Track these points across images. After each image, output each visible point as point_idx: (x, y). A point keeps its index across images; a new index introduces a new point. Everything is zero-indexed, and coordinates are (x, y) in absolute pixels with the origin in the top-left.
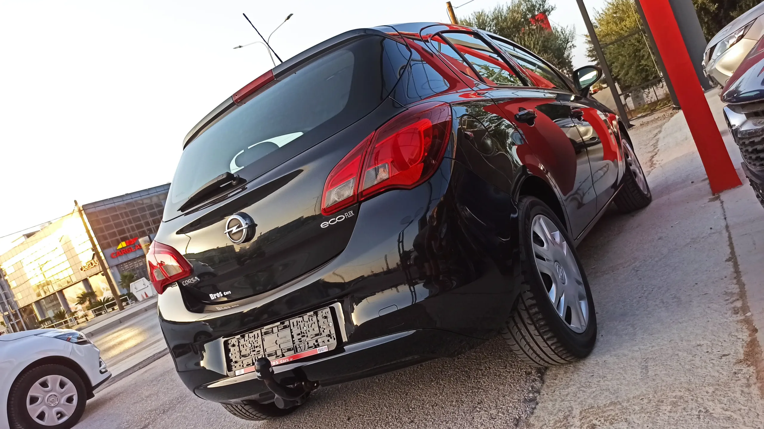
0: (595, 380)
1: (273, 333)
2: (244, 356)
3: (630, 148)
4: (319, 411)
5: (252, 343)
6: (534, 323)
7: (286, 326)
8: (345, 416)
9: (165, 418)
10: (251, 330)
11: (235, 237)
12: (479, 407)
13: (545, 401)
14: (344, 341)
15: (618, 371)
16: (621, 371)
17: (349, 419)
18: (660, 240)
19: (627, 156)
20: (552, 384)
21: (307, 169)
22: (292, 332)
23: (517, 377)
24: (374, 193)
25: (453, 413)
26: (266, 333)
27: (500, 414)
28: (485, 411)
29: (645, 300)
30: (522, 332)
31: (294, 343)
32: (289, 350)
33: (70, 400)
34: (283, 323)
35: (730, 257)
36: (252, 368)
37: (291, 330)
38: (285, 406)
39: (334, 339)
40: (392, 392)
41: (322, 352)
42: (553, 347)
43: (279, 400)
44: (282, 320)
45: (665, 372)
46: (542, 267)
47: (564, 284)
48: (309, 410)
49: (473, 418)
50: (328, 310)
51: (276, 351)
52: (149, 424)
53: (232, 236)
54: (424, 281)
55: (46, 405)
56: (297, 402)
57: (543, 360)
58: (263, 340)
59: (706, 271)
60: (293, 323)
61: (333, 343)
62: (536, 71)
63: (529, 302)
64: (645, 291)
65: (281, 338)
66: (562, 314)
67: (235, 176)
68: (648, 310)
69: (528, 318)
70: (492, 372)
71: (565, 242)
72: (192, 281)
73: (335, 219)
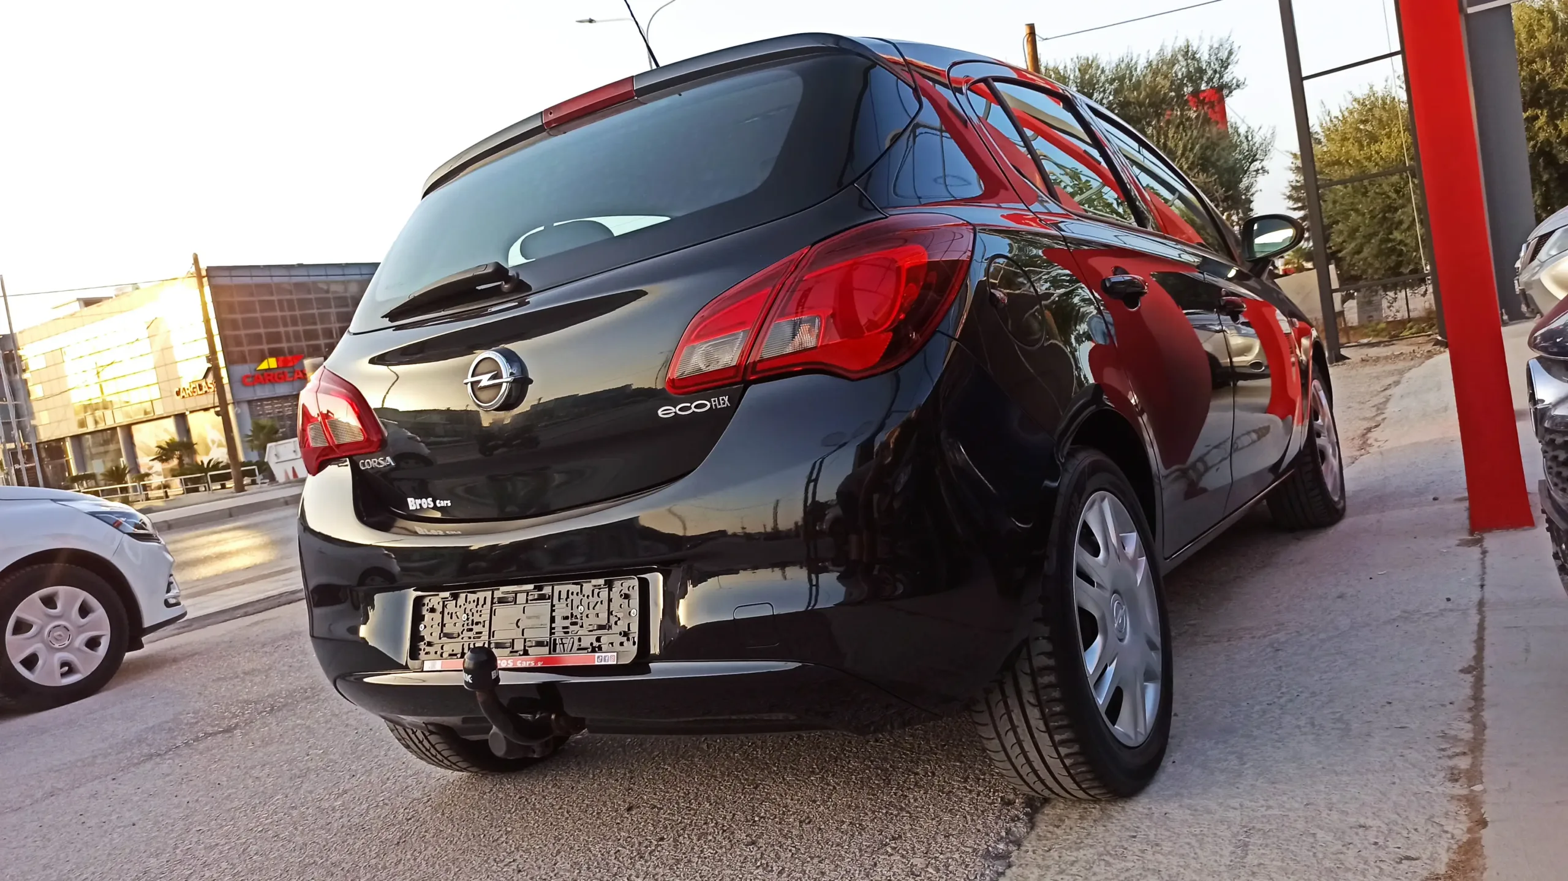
0: (1136, 847)
1: (515, 603)
2: (449, 636)
3: (1324, 401)
4: (576, 779)
5: (470, 614)
6: (1040, 705)
7: (544, 595)
8: (624, 801)
9: (271, 723)
10: (474, 586)
11: (483, 395)
12: (893, 845)
13: (1027, 865)
14: (652, 652)
15: (1188, 840)
16: (1193, 842)
17: (629, 809)
18: (1340, 600)
19: (1315, 414)
20: (1049, 835)
21: (657, 292)
22: (553, 611)
23: (984, 804)
24: (784, 370)
25: (838, 845)
26: (502, 601)
27: (930, 870)
28: (903, 856)
29: (1278, 712)
30: (1014, 717)
31: (552, 633)
32: (540, 644)
33: (93, 643)
34: (540, 588)
35: (1470, 666)
36: (458, 663)
37: (553, 606)
38: (506, 753)
39: (634, 643)
40: (728, 776)
41: (603, 663)
42: (1068, 762)
43: (497, 739)
44: (539, 581)
45: (1279, 864)
46: (1084, 596)
47: (1121, 640)
48: (558, 772)
49: (875, 864)
50: (635, 582)
51: (513, 640)
52: (237, 725)
53: (478, 393)
54: (842, 569)
55: (43, 642)
56: (534, 752)
57: (1043, 782)
58: (492, 613)
59: (1417, 682)
60: (560, 592)
61: (631, 651)
63: (1040, 661)
64: (1282, 693)
65: (529, 618)
66: (1101, 700)
67: (510, 274)
68: (1278, 732)
69: (1031, 692)
70: (936, 783)
71: (1144, 558)
72: (379, 464)
73: (689, 405)
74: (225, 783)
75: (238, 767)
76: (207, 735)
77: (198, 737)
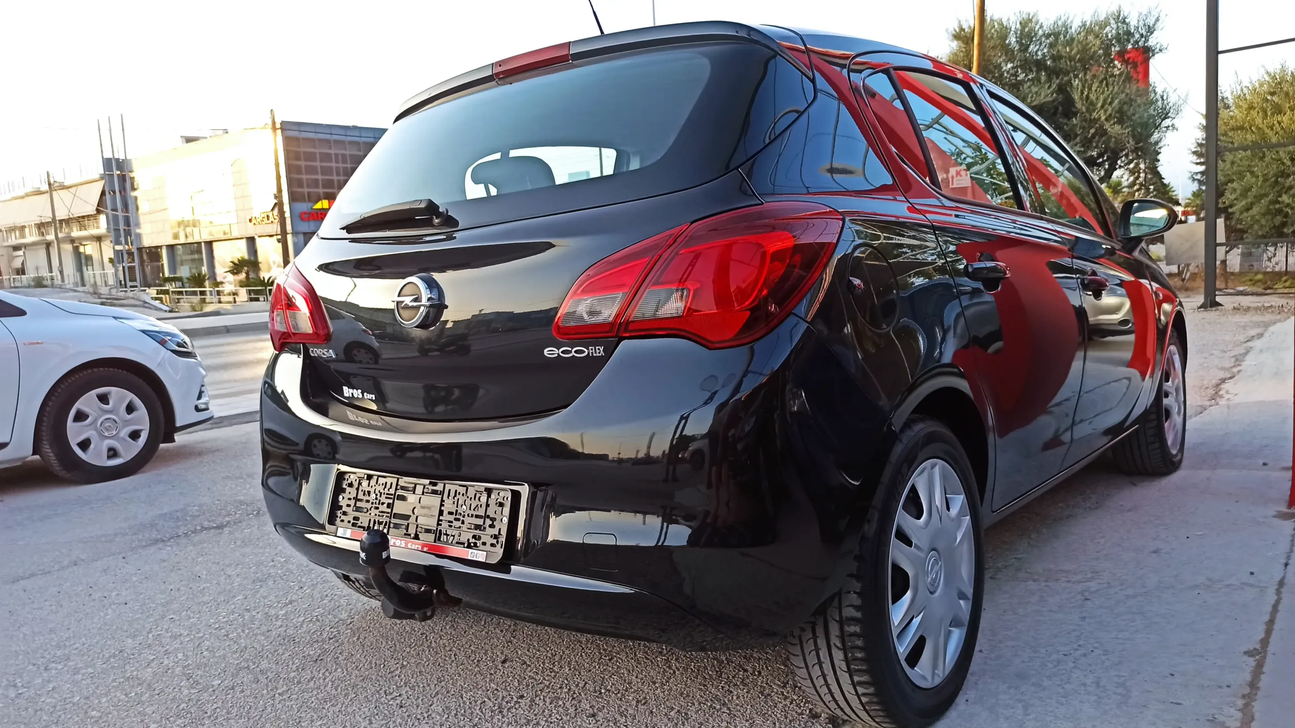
1: (414, 493)
2: (360, 510)
3: (1178, 364)
5: (379, 494)
6: (844, 649)
7: (437, 490)
9: (254, 526)
10: (384, 471)
11: (405, 314)
17: (504, 662)
18: (1154, 555)
19: (1166, 377)
21: (563, 246)
23: (794, 713)
26: (404, 488)
29: (1072, 665)
30: (821, 654)
31: (438, 524)
32: (428, 531)
33: (135, 435)
34: (434, 484)
35: (1255, 649)
37: (442, 501)
39: (502, 546)
40: (592, 643)
41: (476, 558)
42: (864, 699)
44: (434, 478)
46: (900, 555)
47: (932, 593)
50: (508, 494)
51: (408, 524)
52: (228, 522)
53: (401, 311)
55: (96, 429)
57: (842, 710)
59: (1201, 656)
60: (450, 490)
61: (498, 553)
62: (1062, 174)
63: (849, 612)
64: (1079, 646)
65: (423, 507)
66: (902, 649)
67: (440, 210)
68: (1065, 686)
69: (837, 636)
70: (759, 684)
71: (968, 517)
72: (324, 354)
73: (570, 349)
74: (204, 576)
75: (218, 563)
76: (204, 529)
77: (196, 529)
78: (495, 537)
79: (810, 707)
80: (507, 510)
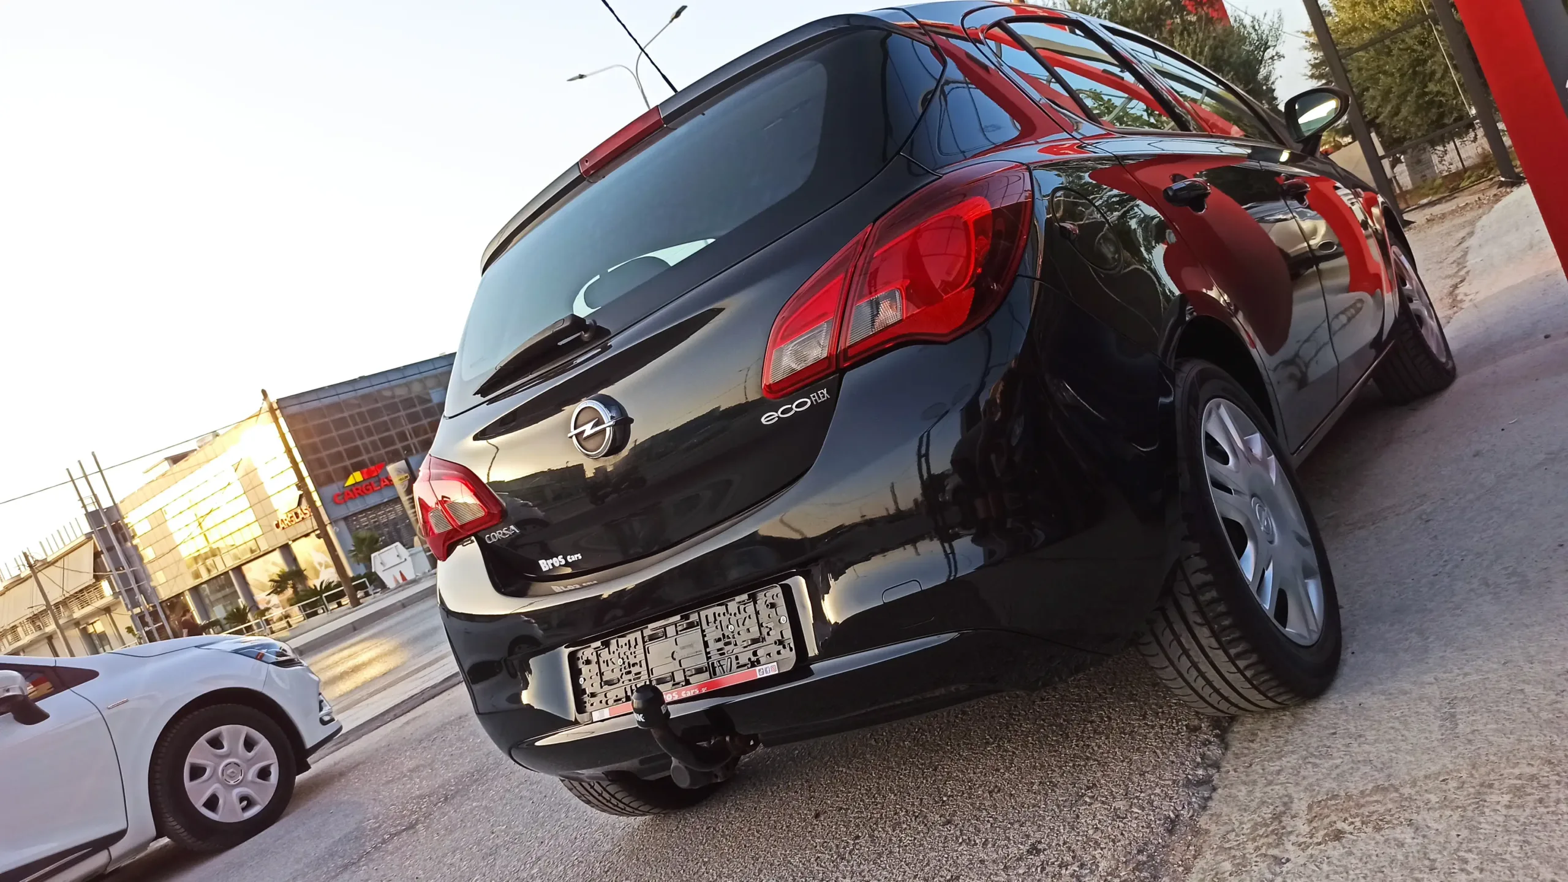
0: (1339, 743)
1: (666, 638)
2: (609, 683)
3: (1408, 266)
4: (756, 800)
5: (625, 657)
6: (1208, 623)
7: (692, 623)
8: (810, 810)
9: (449, 811)
10: (621, 630)
11: (590, 444)
12: (1090, 794)
13: (1232, 784)
14: (810, 655)
15: (1391, 725)
16: (1397, 725)
17: (817, 816)
18: (1477, 458)
19: (1402, 280)
20: (1246, 751)
21: (732, 305)
22: (704, 636)
23: (1170, 736)
24: (870, 353)
25: (1034, 806)
26: (652, 638)
27: (1136, 810)
28: (1103, 803)
29: (1447, 580)
30: (1183, 641)
31: (708, 658)
32: (699, 671)
33: (264, 774)
34: (686, 617)
36: (627, 707)
37: (703, 631)
38: (691, 784)
39: (791, 649)
40: (904, 764)
41: (765, 675)
42: (1248, 674)
43: (679, 770)
44: (683, 609)
45: (1494, 726)
46: (1226, 506)
47: (1271, 542)
48: (736, 797)
49: (1078, 816)
50: (778, 590)
51: (673, 673)
52: (417, 820)
53: (584, 443)
54: (973, 531)
55: (219, 781)
56: (716, 777)
57: (1226, 699)
58: (646, 652)
60: (707, 616)
61: (789, 658)
62: (1203, 103)
63: (1198, 579)
64: (1445, 561)
65: (683, 648)
66: (1267, 604)
67: (586, 324)
68: (1453, 600)
69: (1195, 612)
70: (1115, 726)
71: (1273, 456)
72: (504, 534)
73: (790, 406)
75: (430, 858)
76: (392, 836)
77: (384, 839)
78: (781, 642)
79: (1185, 723)
80: (782, 608)
